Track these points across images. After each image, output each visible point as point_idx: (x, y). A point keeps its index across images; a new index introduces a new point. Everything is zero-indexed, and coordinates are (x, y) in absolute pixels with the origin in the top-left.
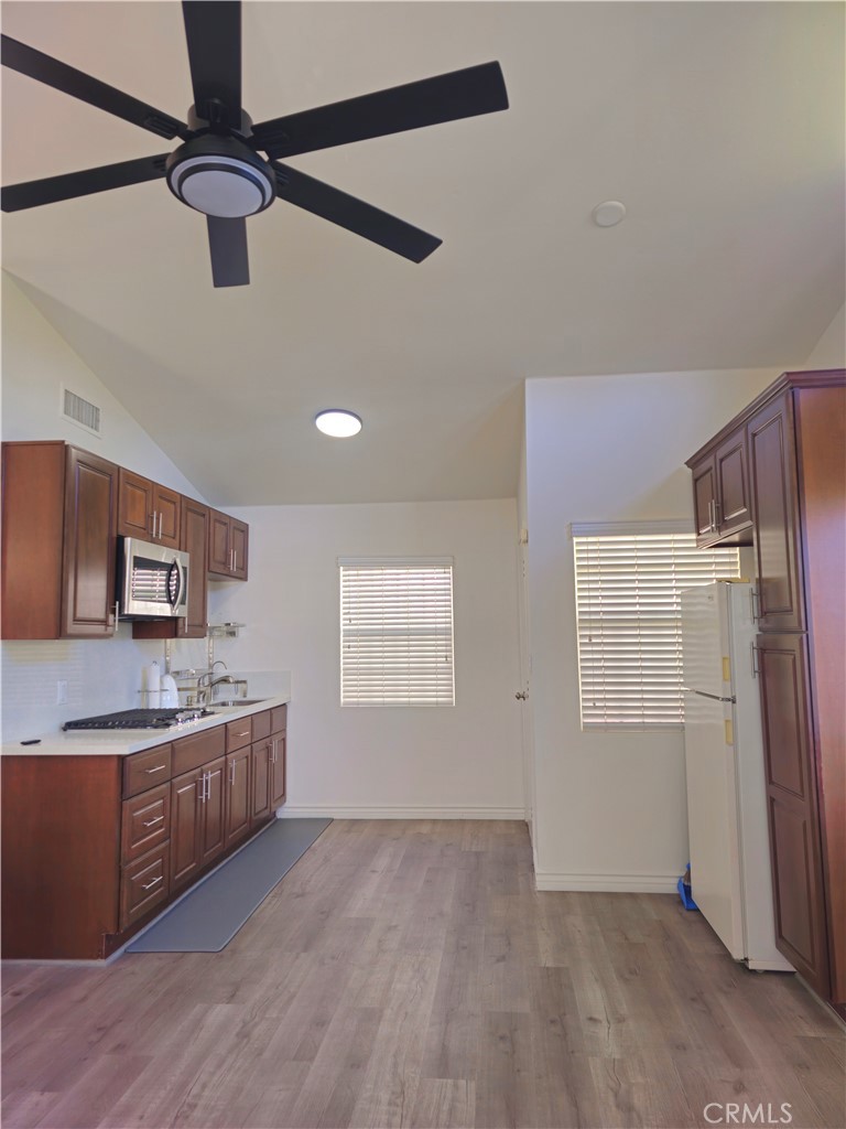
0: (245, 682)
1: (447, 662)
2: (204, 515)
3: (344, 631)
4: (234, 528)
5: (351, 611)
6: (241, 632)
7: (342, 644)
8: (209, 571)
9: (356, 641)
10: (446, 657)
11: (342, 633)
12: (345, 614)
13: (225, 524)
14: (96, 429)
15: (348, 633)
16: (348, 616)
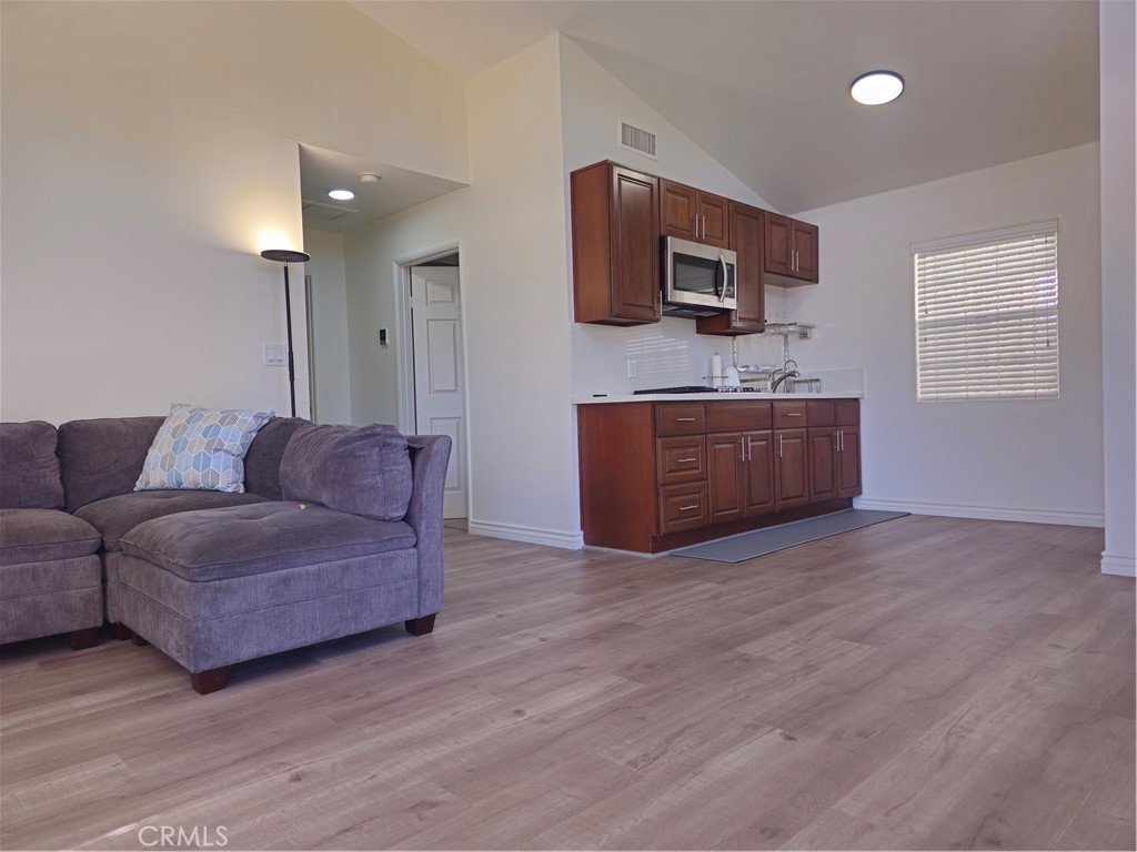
0: (817, 380)
1: (1048, 347)
2: (757, 219)
3: (920, 323)
4: (797, 230)
5: (927, 301)
6: (815, 334)
7: (918, 338)
8: (766, 271)
9: (935, 333)
10: (1048, 342)
11: (918, 326)
12: (920, 305)
13: (785, 226)
14: (653, 153)
15: (924, 326)
16: (923, 307)
